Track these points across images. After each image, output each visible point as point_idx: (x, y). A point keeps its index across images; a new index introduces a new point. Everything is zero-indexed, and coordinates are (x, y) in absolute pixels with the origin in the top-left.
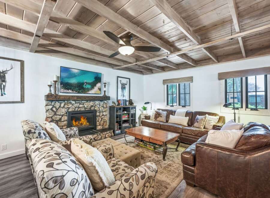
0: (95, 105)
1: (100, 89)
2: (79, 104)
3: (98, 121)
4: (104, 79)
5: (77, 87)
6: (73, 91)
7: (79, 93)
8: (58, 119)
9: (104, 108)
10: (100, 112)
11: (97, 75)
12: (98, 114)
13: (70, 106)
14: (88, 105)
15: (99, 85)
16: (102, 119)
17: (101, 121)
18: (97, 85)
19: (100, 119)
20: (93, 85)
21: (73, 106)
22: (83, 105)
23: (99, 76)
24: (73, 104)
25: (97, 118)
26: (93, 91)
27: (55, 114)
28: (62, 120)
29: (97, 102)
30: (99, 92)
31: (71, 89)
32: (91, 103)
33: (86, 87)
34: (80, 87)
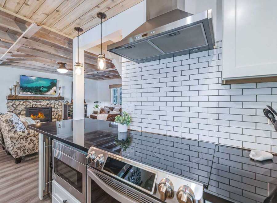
0: (51, 103)
1: (55, 92)
2: (36, 102)
3: (53, 115)
4: (60, 84)
5: (35, 90)
6: (31, 93)
7: (36, 94)
8: (18, 113)
9: (59, 105)
10: (55, 109)
11: (53, 81)
12: (53, 110)
13: (28, 103)
14: (44, 103)
15: (54, 88)
16: (57, 114)
17: (56, 115)
18: (53, 88)
19: (55, 114)
20: (49, 88)
21: (31, 104)
22: (40, 103)
23: (55, 82)
24: (31, 102)
25: (52, 112)
26: (49, 93)
27: (15, 109)
28: (21, 114)
29: (52, 101)
30: (55, 93)
31: (29, 92)
32: (47, 102)
33: (43, 90)
34: (37, 90)
